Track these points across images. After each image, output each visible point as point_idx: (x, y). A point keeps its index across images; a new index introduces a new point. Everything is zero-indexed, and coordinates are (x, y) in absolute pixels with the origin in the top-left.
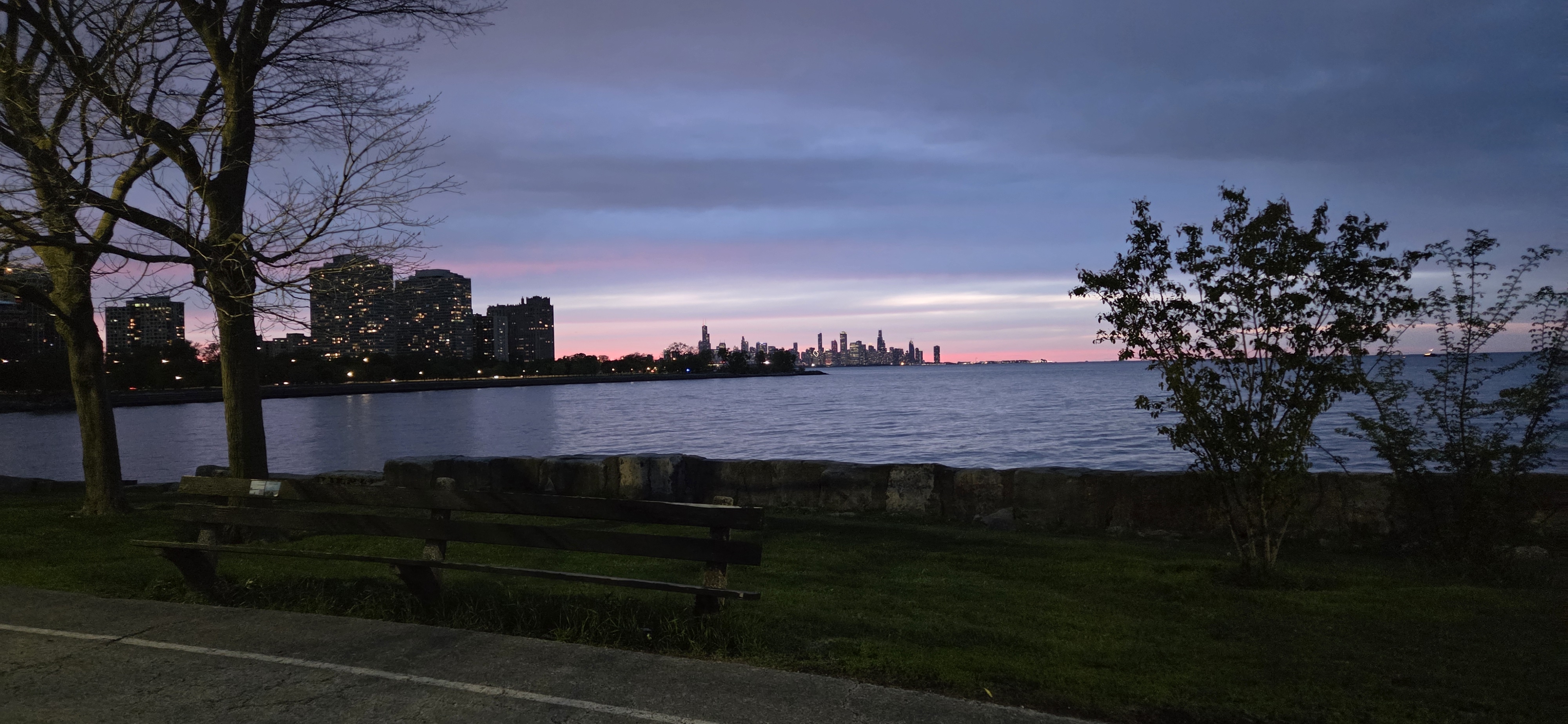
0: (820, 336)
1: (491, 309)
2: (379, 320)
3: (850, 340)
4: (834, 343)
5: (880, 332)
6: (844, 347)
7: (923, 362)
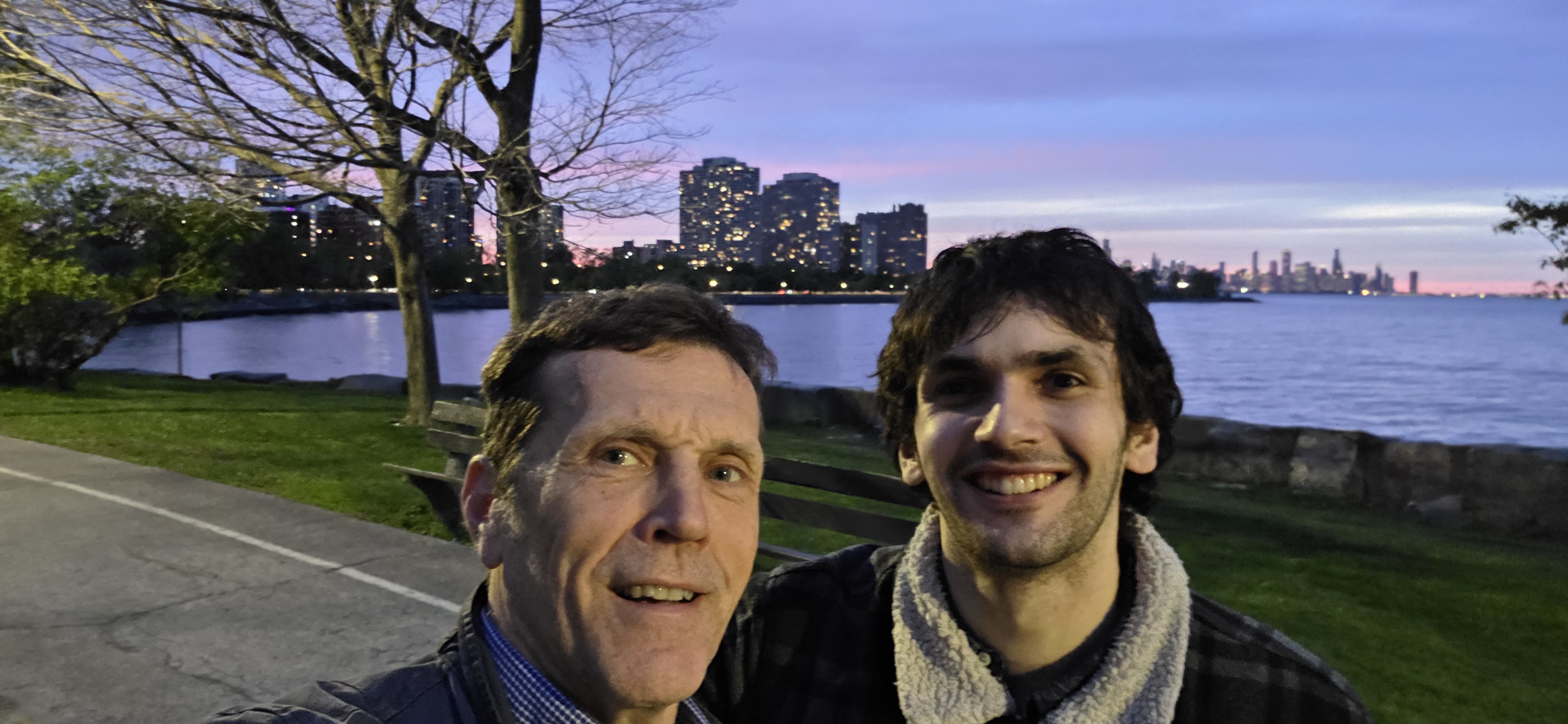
0: (1255, 255)
1: (860, 217)
2: (745, 227)
3: (1297, 261)
4: (1274, 264)
5: (1337, 252)
6: (1287, 269)
7: (1393, 291)
